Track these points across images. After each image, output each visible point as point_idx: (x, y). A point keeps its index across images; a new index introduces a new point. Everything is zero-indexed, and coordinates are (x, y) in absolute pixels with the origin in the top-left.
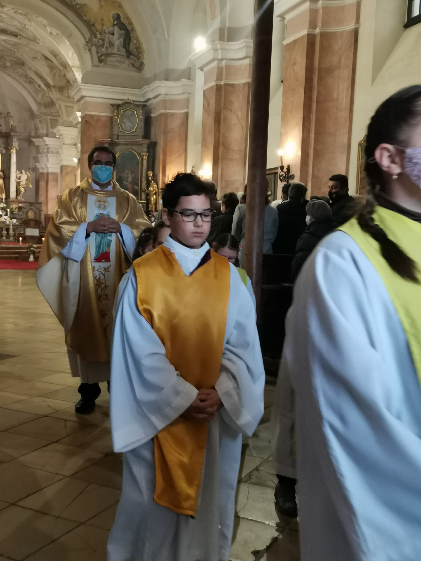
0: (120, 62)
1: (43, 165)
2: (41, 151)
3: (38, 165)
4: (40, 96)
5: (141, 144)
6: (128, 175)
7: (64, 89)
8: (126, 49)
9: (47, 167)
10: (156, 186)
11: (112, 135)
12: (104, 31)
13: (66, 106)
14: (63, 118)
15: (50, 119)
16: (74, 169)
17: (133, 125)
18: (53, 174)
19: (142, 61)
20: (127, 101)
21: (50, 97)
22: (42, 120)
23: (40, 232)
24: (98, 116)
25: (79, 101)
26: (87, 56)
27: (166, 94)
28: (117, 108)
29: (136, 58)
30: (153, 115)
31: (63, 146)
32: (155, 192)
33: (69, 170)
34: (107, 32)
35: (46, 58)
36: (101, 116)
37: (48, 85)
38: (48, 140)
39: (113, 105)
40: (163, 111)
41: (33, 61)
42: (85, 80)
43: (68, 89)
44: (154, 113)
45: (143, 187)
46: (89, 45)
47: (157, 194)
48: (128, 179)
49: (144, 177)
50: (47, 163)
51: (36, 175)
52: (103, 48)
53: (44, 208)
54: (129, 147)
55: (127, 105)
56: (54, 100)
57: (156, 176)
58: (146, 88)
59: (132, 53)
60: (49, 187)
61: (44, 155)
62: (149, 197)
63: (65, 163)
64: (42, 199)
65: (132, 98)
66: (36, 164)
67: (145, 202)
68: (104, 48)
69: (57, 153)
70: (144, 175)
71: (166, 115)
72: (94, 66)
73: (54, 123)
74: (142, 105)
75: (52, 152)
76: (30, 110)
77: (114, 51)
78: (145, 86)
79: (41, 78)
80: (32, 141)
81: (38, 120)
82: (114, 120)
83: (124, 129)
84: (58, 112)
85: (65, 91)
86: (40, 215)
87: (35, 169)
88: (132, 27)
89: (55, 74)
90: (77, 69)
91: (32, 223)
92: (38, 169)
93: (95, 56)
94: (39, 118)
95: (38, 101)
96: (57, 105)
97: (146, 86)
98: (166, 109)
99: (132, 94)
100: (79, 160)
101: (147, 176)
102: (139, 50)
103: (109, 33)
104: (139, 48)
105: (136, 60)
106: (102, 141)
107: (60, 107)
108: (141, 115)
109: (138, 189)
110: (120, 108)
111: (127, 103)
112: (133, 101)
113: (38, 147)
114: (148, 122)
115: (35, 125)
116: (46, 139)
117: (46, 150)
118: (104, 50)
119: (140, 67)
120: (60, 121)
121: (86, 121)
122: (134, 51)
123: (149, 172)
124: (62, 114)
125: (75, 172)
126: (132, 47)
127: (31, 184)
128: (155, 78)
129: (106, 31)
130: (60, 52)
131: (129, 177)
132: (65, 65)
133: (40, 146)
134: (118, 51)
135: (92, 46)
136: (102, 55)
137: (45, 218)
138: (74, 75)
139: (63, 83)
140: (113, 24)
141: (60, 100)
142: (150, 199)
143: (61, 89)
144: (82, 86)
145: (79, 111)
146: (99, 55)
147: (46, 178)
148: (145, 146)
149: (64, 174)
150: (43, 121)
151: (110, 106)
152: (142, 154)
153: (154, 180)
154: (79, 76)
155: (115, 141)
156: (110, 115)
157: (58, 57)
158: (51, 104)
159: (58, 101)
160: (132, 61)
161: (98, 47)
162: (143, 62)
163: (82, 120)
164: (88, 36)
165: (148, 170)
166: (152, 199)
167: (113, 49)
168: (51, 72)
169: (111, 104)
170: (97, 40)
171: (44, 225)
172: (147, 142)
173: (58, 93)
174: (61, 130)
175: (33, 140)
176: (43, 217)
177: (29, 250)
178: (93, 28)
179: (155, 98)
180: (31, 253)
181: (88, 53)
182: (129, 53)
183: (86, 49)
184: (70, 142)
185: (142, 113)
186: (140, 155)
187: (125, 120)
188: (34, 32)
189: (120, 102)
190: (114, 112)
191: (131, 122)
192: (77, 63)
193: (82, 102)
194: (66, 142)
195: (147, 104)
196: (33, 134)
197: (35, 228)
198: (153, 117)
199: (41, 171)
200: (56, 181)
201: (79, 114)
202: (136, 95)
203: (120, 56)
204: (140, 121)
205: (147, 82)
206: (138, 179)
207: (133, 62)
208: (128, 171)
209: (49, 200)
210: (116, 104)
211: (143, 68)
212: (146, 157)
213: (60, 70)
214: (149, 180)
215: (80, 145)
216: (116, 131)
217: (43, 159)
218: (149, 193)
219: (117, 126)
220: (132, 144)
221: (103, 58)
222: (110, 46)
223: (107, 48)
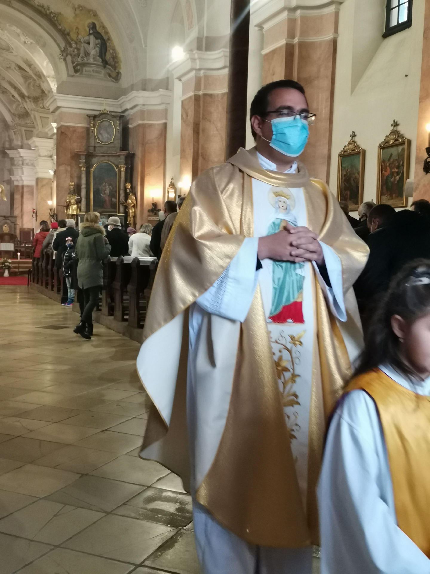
0: (97, 72)
1: (18, 178)
2: (16, 163)
3: (13, 178)
4: (14, 107)
5: (119, 156)
6: (106, 188)
7: (39, 100)
8: (102, 58)
9: (22, 180)
10: (134, 198)
11: (89, 146)
12: (79, 40)
13: (41, 117)
14: (38, 129)
15: (25, 130)
16: (50, 181)
17: (110, 136)
18: (28, 186)
19: (118, 71)
20: (104, 112)
21: (25, 108)
22: (16, 131)
23: (15, 247)
24: (74, 127)
25: (54, 112)
26: (62, 65)
27: (144, 105)
28: (94, 120)
29: (112, 68)
30: (130, 126)
31: (39, 158)
32: (133, 204)
33: (44, 182)
34: (82, 42)
35: (20, 68)
36: (78, 127)
37: (22, 96)
38: (23, 152)
39: (89, 116)
40: (140, 122)
41: (6, 70)
42: (60, 90)
43: (42, 99)
44: (131, 124)
45: (121, 200)
46: (64, 54)
47: (136, 206)
48: (106, 192)
49: (122, 190)
50: (22, 176)
51: (11, 188)
52: (78, 57)
53: (19, 222)
54: (106, 158)
55: (104, 115)
56: (29, 111)
57: (135, 188)
58: (123, 99)
59: (109, 63)
60: (25, 200)
61: (19, 167)
62: (127, 210)
63: (41, 175)
64: (17, 212)
65: (109, 109)
66: (11, 176)
67: (124, 215)
68: (80, 57)
69: (33, 165)
70: (122, 187)
71: (143, 126)
72: (69, 75)
73: (29, 134)
74: (119, 116)
75: (27, 164)
76: (4, 121)
77: (90, 61)
78: (121, 96)
79: (15, 88)
80: (6, 153)
81: (12, 131)
82: (91, 131)
83: (101, 140)
84: (33, 124)
85: (40, 102)
86: (15, 229)
87: (9, 182)
88: (108, 36)
89: (29, 84)
90: (52, 79)
91: (7, 238)
92: (13, 182)
93: (70, 66)
94: (14, 129)
95: (12, 112)
96: (32, 116)
97: (123, 97)
98: (144, 120)
99: (109, 105)
100: (55, 172)
101: (125, 189)
102: (115, 60)
103: (84, 42)
104: (115, 57)
105: (112, 69)
106: (78, 153)
107: (35, 118)
108: (118, 126)
109: (116, 202)
110: (96, 119)
111: (103, 114)
112: (110, 112)
113: (12, 159)
114: (125, 132)
115: (9, 136)
116: (20, 150)
117: (21, 163)
118: (79, 59)
119: (117, 77)
120: (35, 131)
121: (62, 133)
122: (111, 61)
123: (127, 184)
124: (37, 125)
125: (51, 184)
126: (108, 57)
127: (5, 198)
128: (132, 88)
129: (82, 40)
130: (34, 61)
131: (107, 189)
132: (40, 74)
133: (15, 158)
134: (94, 61)
135: (67, 56)
136: (77, 65)
137: (21, 232)
138: (49, 85)
139: (37, 94)
140: (89, 33)
141: (34, 111)
142: (129, 212)
143: (36, 100)
144: (57, 96)
145: (55, 122)
146: (74, 65)
147: (21, 191)
148: (123, 157)
149: (40, 186)
150: (18, 132)
151: (87, 116)
152: (120, 166)
153: (132, 193)
154: (54, 86)
155: (92, 153)
156: (86, 126)
157: (32, 67)
158: (26, 115)
159: (33, 112)
160: (108, 71)
161: (73, 56)
162: (120, 72)
163: (57, 131)
164: (63, 45)
165: (126, 182)
166: (131, 212)
167: (89, 59)
168: (25, 82)
169: (87, 115)
170: (72, 49)
171: (19, 239)
172: (125, 154)
173: (33, 104)
174: (36, 141)
175: (8, 152)
176: (18, 232)
177: (3, 265)
178: (68, 37)
179: (132, 108)
180: (6, 269)
181: (63, 63)
182: (105, 63)
183: (61, 58)
184: (46, 153)
185: (120, 124)
186: (117, 167)
187: (102, 132)
188: (8, 41)
189: (97, 113)
190: (90, 123)
191: (108, 133)
192: (52, 73)
193: (57, 113)
194: (42, 154)
195: (124, 114)
196: (7, 145)
197: (9, 242)
198: (131, 128)
199: (16, 183)
200: (32, 193)
201: (54, 125)
202: (113, 105)
203: (97, 66)
204: (117, 132)
205: (125, 92)
206: (116, 191)
207: (110, 72)
208: (106, 183)
209: (24, 213)
210: (93, 115)
211: (120, 78)
212: (124, 169)
213: (34, 80)
214: (127, 192)
215: (55, 157)
216: (92, 142)
217: (18, 172)
218: (127, 206)
219: (93, 138)
220: (109, 156)
221: (79, 67)
222: (86, 56)
223: (82, 57)
